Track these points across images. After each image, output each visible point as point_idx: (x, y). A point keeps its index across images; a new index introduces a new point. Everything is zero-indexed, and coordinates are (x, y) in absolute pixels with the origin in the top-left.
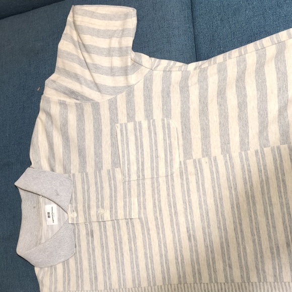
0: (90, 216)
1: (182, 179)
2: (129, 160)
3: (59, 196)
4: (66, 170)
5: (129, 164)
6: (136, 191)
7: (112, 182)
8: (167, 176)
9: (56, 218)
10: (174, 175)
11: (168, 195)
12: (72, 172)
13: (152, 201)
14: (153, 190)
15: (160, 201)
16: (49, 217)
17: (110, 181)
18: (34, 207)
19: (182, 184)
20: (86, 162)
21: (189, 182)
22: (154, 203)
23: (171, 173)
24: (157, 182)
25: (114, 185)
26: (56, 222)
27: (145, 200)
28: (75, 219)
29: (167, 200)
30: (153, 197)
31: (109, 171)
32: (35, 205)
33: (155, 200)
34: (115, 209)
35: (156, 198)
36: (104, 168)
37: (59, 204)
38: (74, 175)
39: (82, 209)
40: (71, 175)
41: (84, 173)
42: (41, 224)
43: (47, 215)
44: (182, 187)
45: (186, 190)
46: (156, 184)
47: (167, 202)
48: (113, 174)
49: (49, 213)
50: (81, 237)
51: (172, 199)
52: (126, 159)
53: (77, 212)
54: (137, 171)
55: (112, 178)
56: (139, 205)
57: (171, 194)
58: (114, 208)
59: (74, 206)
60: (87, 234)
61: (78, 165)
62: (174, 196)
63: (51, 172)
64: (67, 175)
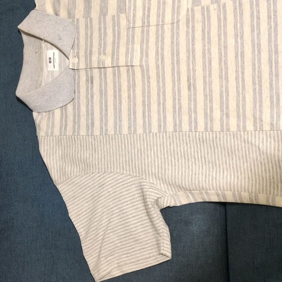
0: (91, 61)
1: (188, 27)
2: (135, 6)
3: (61, 41)
4: (70, 15)
5: (135, 9)
6: (140, 38)
7: (116, 28)
8: (173, 24)
9: (57, 64)
10: (180, 23)
11: (172, 43)
12: (76, 17)
13: (155, 48)
14: (157, 38)
15: (163, 49)
16: (50, 62)
17: (114, 27)
18: (36, 53)
19: (188, 32)
20: (91, 7)
21: (194, 30)
22: (157, 52)
23: (177, 20)
24: (162, 30)
25: (118, 31)
26: (57, 68)
27: (148, 47)
28: (76, 64)
29: (170, 48)
30: (156, 44)
31: (114, 17)
32: (37, 50)
33: (158, 47)
34: (117, 56)
35: (160, 46)
36: (109, 13)
37: (61, 48)
38: (78, 20)
39: (84, 55)
40: (75, 20)
41: (89, 18)
42: (42, 69)
43: (48, 60)
44: (187, 35)
45: (191, 38)
46: (160, 31)
47: (170, 51)
48: (118, 20)
49: (50, 58)
50: (81, 83)
51: (175, 47)
52: (132, 5)
53: (78, 58)
54: (143, 18)
55: (116, 24)
56: (142, 52)
57: (175, 42)
58: (115, 55)
59: (76, 52)
60: (87, 80)
61: (83, 10)
62: (178, 44)
63: (55, 16)
64: (71, 20)
